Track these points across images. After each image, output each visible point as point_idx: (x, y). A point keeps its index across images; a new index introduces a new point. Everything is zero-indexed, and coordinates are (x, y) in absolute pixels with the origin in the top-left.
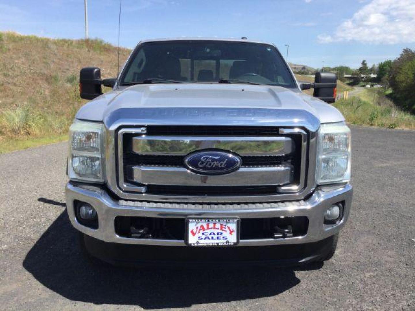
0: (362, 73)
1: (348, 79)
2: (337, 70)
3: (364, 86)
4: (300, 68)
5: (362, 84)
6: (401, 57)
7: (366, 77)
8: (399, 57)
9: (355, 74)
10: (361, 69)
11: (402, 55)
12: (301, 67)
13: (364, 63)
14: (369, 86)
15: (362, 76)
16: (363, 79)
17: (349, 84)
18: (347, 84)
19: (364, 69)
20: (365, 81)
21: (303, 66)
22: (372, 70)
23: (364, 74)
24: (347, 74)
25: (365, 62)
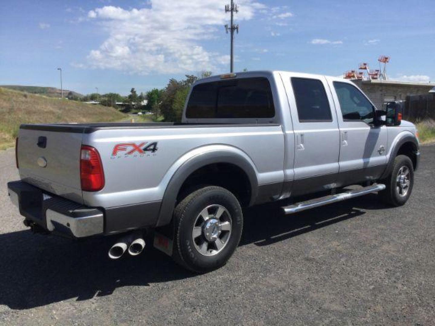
0: (132, 101)
1: (120, 106)
2: (108, 97)
3: (136, 113)
4: (66, 93)
5: (134, 111)
6: (169, 87)
7: (137, 105)
8: (167, 86)
9: (125, 101)
10: (130, 97)
11: (169, 85)
12: (68, 92)
13: (133, 91)
14: (140, 113)
15: (133, 103)
16: (134, 107)
17: (123, 111)
18: (121, 111)
19: (133, 97)
20: (136, 109)
21: (69, 92)
22: (141, 98)
23: (134, 102)
24: (118, 101)
25: (135, 90)
